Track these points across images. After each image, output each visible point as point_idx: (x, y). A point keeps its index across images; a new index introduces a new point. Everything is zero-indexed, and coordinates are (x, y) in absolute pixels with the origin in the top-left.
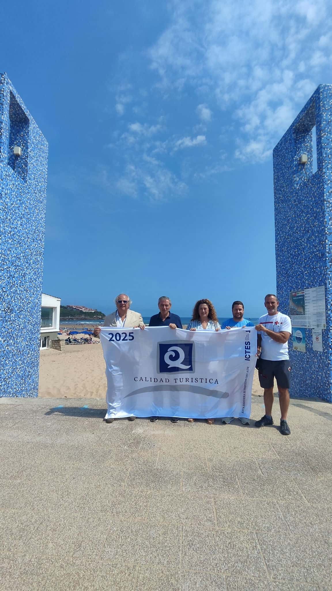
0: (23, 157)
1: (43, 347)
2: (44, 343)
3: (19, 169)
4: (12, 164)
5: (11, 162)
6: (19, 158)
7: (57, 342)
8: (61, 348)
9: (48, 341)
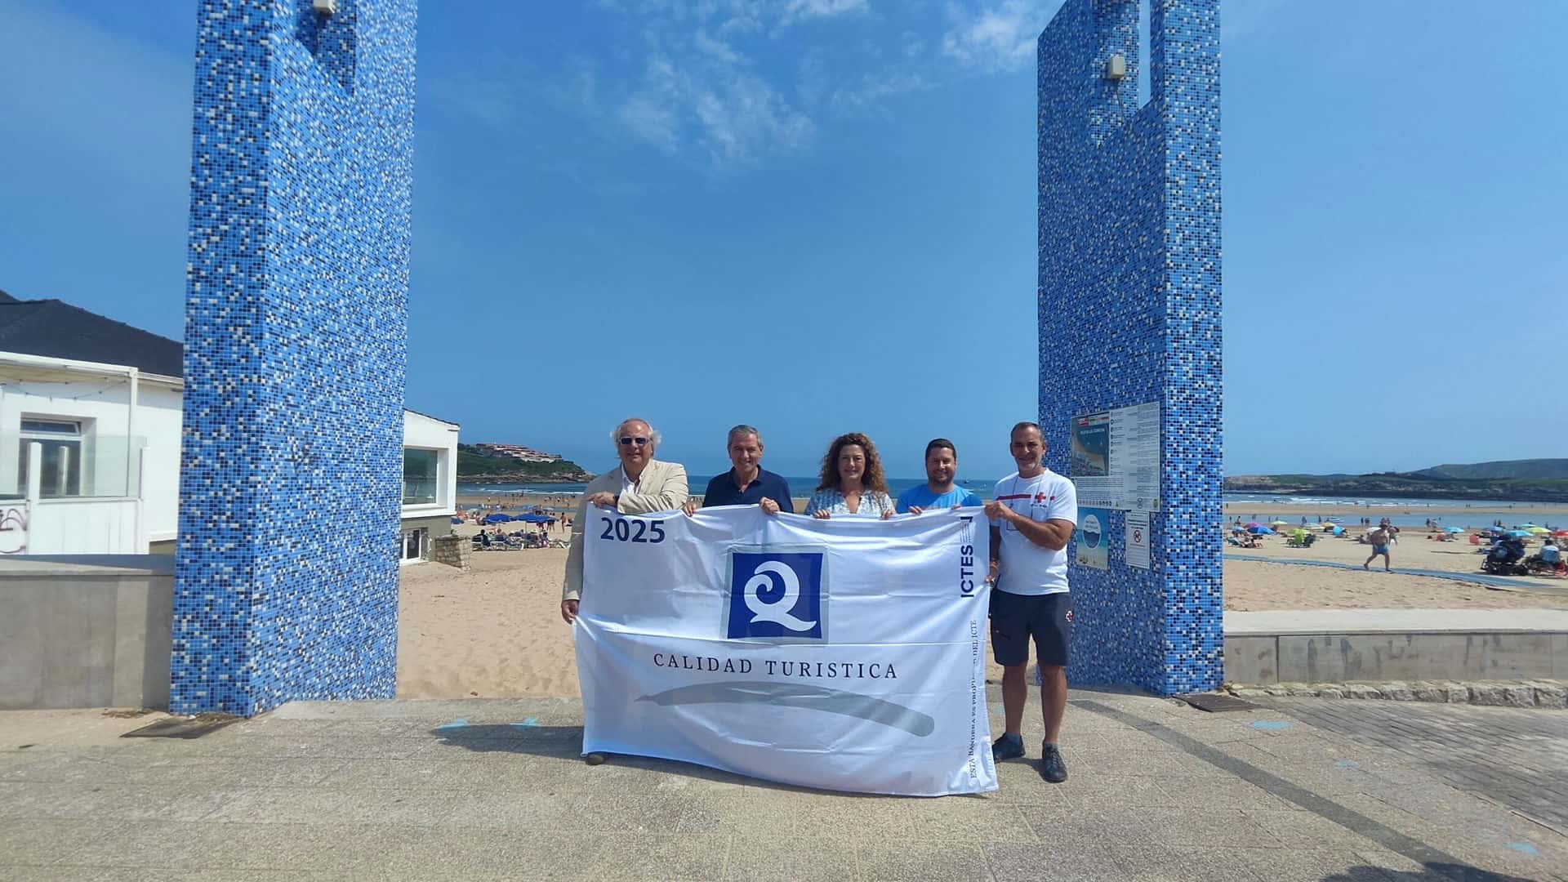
0: (342, 20)
1: (409, 557)
2: (413, 547)
3: (331, 53)
4: (307, 39)
5: (304, 32)
6: (329, 22)
7: (449, 543)
8: (460, 560)
9: (425, 542)
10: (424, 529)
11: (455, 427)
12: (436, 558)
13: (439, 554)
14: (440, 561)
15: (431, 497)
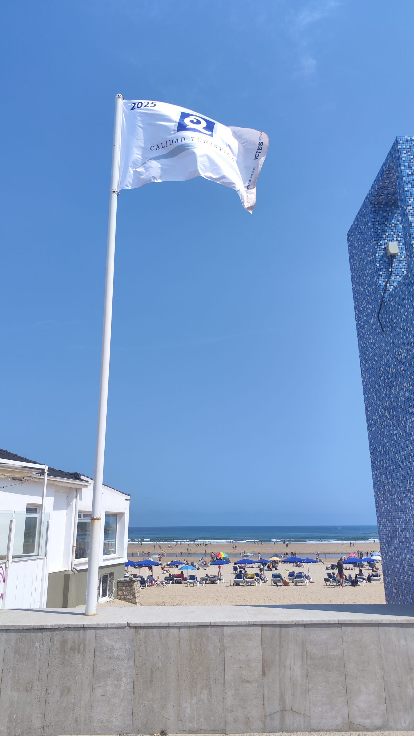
1: (102, 597)
2: (104, 588)
7: (127, 584)
8: (135, 598)
9: (111, 583)
10: (111, 574)
11: (129, 497)
12: (119, 597)
13: (120, 593)
14: (120, 599)
15: (112, 549)
